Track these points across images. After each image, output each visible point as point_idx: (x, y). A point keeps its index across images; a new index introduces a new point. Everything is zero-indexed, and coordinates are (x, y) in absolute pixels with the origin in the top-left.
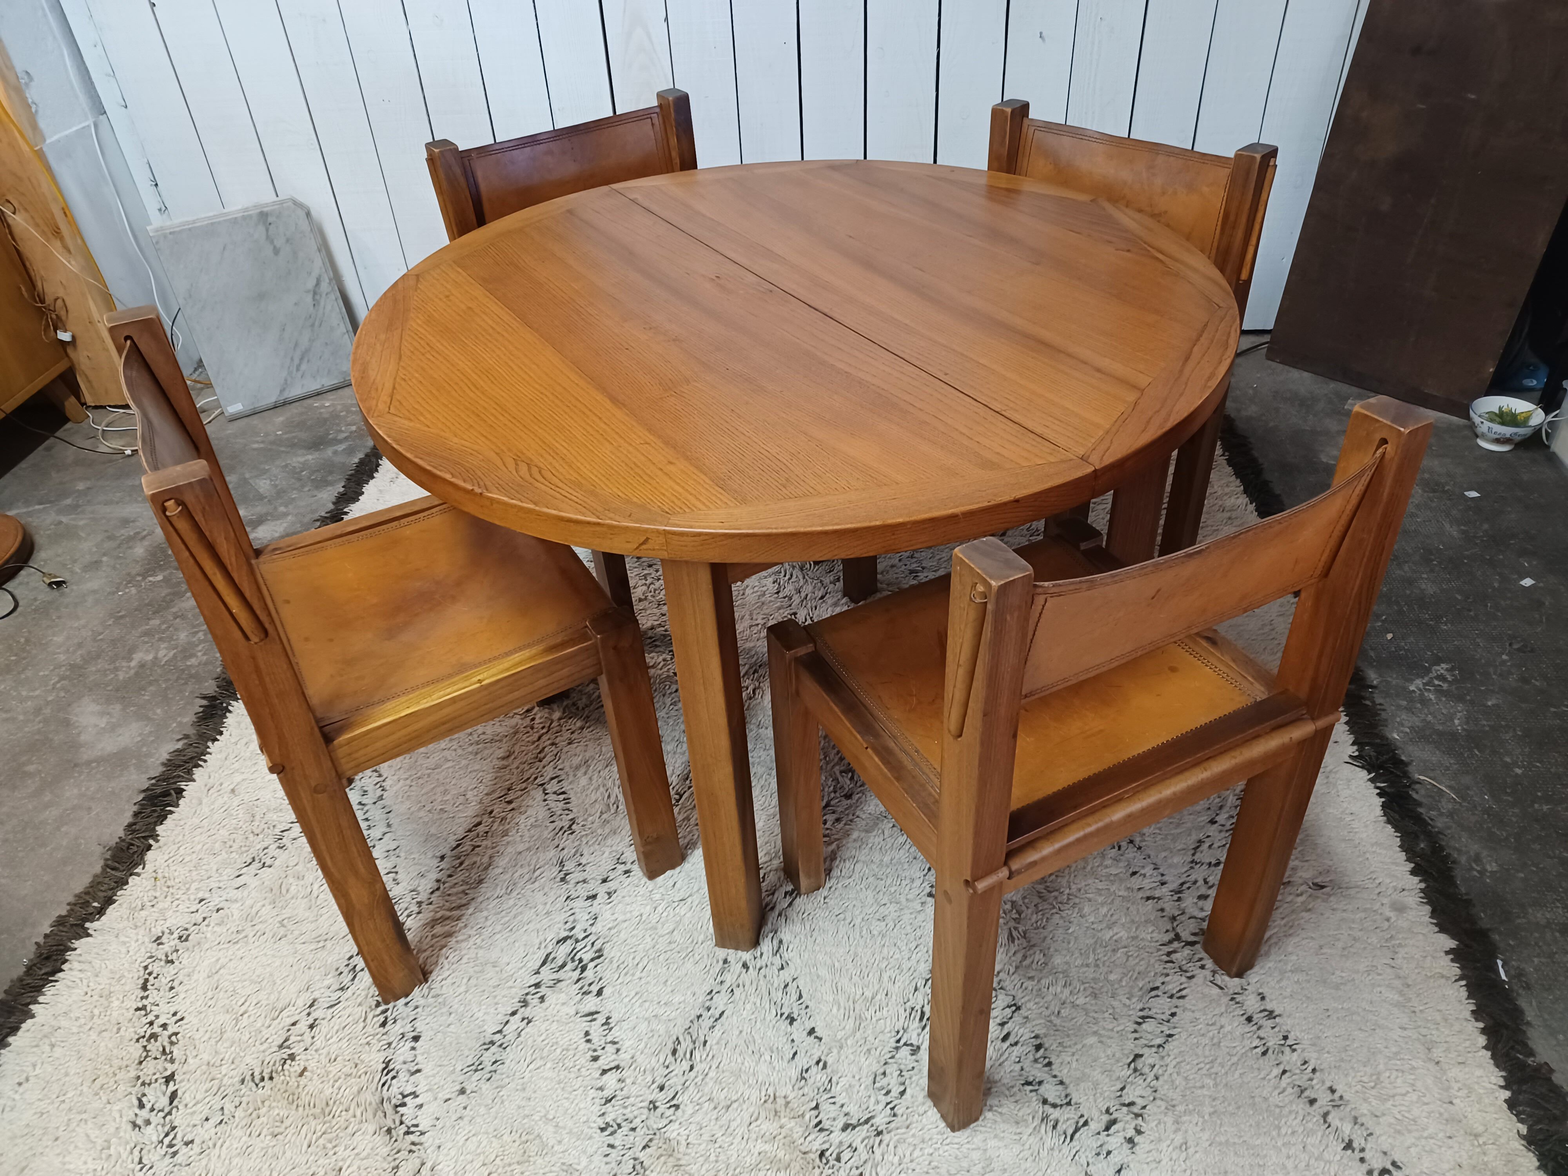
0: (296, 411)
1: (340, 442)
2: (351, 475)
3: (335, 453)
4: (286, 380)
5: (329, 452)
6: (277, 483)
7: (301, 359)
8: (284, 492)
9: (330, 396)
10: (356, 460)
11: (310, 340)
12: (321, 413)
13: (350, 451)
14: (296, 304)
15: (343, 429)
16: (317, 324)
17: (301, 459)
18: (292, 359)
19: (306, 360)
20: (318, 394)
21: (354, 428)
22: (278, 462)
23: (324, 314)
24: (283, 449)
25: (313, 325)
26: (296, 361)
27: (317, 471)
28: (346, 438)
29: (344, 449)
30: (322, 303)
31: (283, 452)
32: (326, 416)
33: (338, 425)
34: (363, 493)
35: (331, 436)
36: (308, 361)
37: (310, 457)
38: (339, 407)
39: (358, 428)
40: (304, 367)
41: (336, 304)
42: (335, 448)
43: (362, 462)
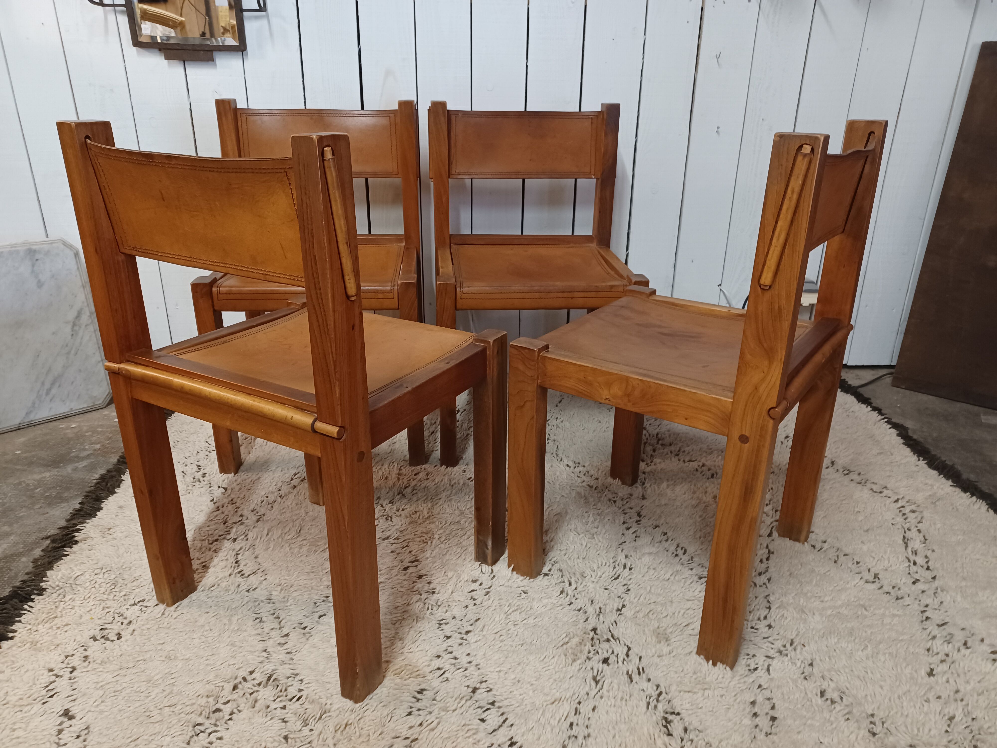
0: (39, 432)
1: (82, 459)
2: (90, 492)
3: (75, 470)
4: (34, 403)
5: (69, 469)
6: (5, 501)
7: (53, 384)
8: (12, 510)
9: (77, 418)
10: (97, 476)
11: (64, 366)
12: (65, 434)
13: (92, 468)
14: (54, 333)
15: (87, 447)
16: (73, 352)
17: (37, 477)
18: (43, 384)
19: (57, 384)
20: (66, 417)
21: (98, 446)
22: (10, 481)
23: (81, 343)
24: (19, 467)
25: (69, 353)
26: (47, 386)
27: (53, 487)
28: (88, 456)
29: (85, 466)
30: (81, 333)
31: (18, 470)
32: (70, 436)
33: (82, 444)
34: (102, 508)
35: (72, 455)
36: (59, 386)
37: (47, 474)
38: (85, 428)
39: (102, 446)
40: (53, 391)
41: (94, 335)
42: (76, 465)
43: (103, 478)
